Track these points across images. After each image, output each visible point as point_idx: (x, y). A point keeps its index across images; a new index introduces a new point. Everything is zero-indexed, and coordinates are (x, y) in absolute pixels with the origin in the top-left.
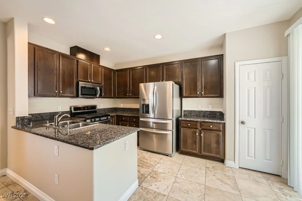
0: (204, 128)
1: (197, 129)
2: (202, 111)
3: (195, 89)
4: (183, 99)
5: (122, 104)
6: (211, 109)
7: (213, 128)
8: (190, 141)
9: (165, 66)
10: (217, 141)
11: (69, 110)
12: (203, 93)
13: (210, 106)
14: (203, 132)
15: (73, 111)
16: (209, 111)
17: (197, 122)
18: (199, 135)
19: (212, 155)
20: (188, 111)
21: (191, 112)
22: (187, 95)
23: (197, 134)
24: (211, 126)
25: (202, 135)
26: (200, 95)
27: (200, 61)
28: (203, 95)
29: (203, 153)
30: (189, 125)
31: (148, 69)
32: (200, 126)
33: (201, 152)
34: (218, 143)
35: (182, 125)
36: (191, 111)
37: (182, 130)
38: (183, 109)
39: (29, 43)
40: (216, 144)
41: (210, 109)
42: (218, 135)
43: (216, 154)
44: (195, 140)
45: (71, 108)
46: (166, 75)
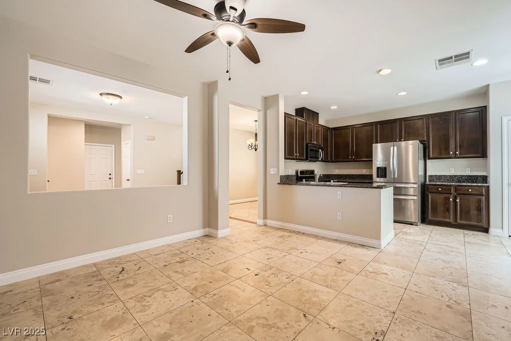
0: (460, 192)
1: (451, 194)
2: (455, 176)
3: (447, 149)
4: (428, 161)
5: (337, 170)
6: (469, 172)
7: (473, 193)
8: (441, 209)
9: (403, 122)
10: (478, 207)
11: (294, 174)
12: (457, 153)
13: (467, 169)
14: (458, 198)
15: (299, 175)
16: (466, 176)
17: (451, 186)
18: (453, 202)
19: (472, 223)
20: (436, 176)
21: (439, 178)
22: (434, 156)
23: (451, 200)
24: (470, 190)
25: (457, 200)
26: (454, 156)
27: (454, 114)
28: (458, 155)
29: (459, 221)
30: (440, 189)
31: (379, 126)
32: (454, 190)
33: (456, 221)
34: (479, 209)
35: (430, 190)
36: (440, 176)
37: (430, 196)
38: (428, 174)
39: (285, 113)
40: (477, 211)
41: (467, 172)
42: (480, 201)
43: (477, 222)
44: (448, 206)
45: (297, 172)
46: (405, 132)
